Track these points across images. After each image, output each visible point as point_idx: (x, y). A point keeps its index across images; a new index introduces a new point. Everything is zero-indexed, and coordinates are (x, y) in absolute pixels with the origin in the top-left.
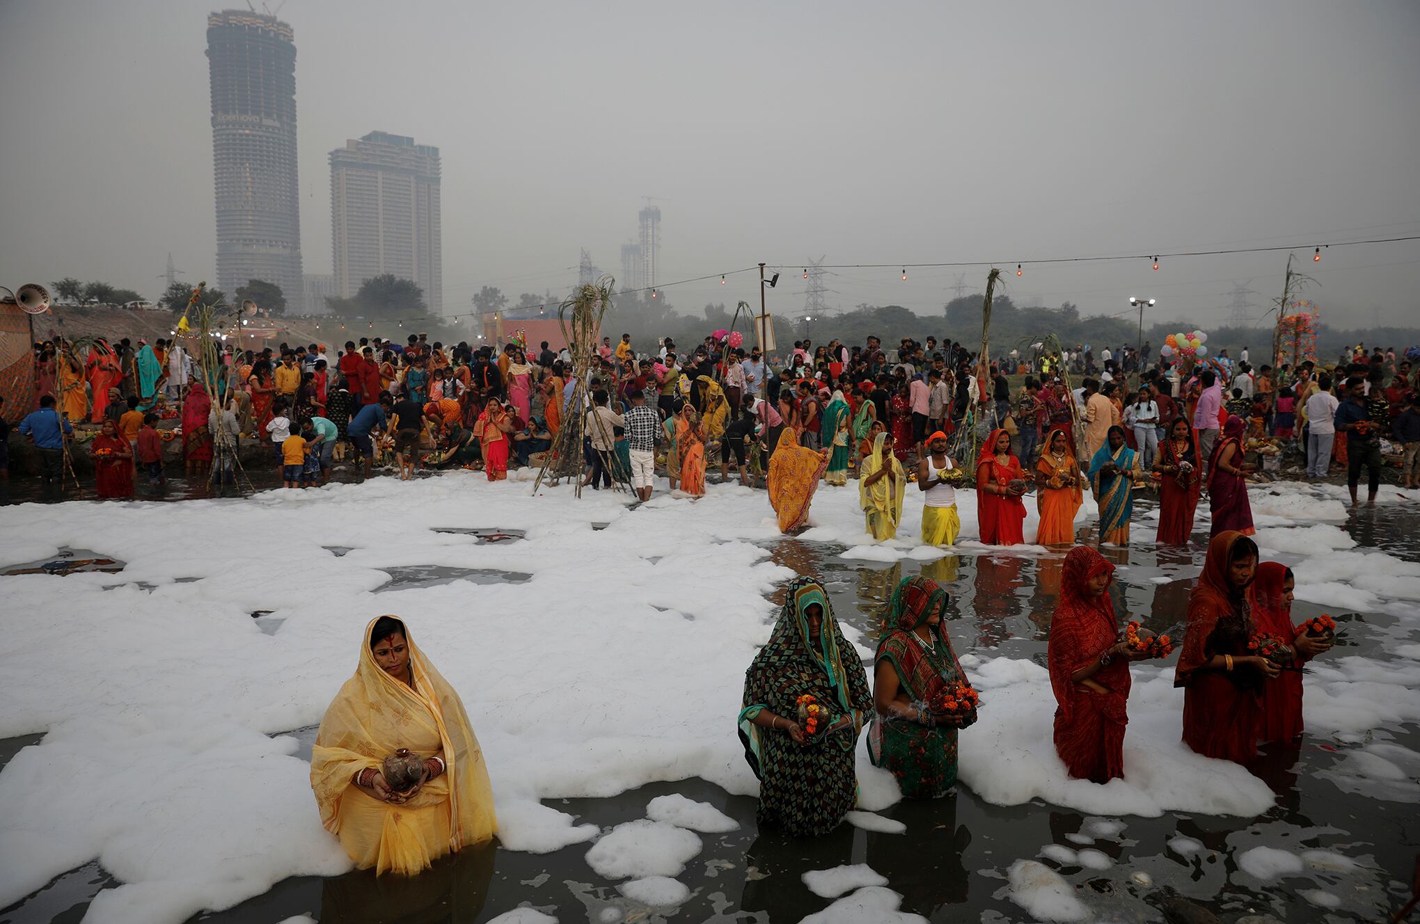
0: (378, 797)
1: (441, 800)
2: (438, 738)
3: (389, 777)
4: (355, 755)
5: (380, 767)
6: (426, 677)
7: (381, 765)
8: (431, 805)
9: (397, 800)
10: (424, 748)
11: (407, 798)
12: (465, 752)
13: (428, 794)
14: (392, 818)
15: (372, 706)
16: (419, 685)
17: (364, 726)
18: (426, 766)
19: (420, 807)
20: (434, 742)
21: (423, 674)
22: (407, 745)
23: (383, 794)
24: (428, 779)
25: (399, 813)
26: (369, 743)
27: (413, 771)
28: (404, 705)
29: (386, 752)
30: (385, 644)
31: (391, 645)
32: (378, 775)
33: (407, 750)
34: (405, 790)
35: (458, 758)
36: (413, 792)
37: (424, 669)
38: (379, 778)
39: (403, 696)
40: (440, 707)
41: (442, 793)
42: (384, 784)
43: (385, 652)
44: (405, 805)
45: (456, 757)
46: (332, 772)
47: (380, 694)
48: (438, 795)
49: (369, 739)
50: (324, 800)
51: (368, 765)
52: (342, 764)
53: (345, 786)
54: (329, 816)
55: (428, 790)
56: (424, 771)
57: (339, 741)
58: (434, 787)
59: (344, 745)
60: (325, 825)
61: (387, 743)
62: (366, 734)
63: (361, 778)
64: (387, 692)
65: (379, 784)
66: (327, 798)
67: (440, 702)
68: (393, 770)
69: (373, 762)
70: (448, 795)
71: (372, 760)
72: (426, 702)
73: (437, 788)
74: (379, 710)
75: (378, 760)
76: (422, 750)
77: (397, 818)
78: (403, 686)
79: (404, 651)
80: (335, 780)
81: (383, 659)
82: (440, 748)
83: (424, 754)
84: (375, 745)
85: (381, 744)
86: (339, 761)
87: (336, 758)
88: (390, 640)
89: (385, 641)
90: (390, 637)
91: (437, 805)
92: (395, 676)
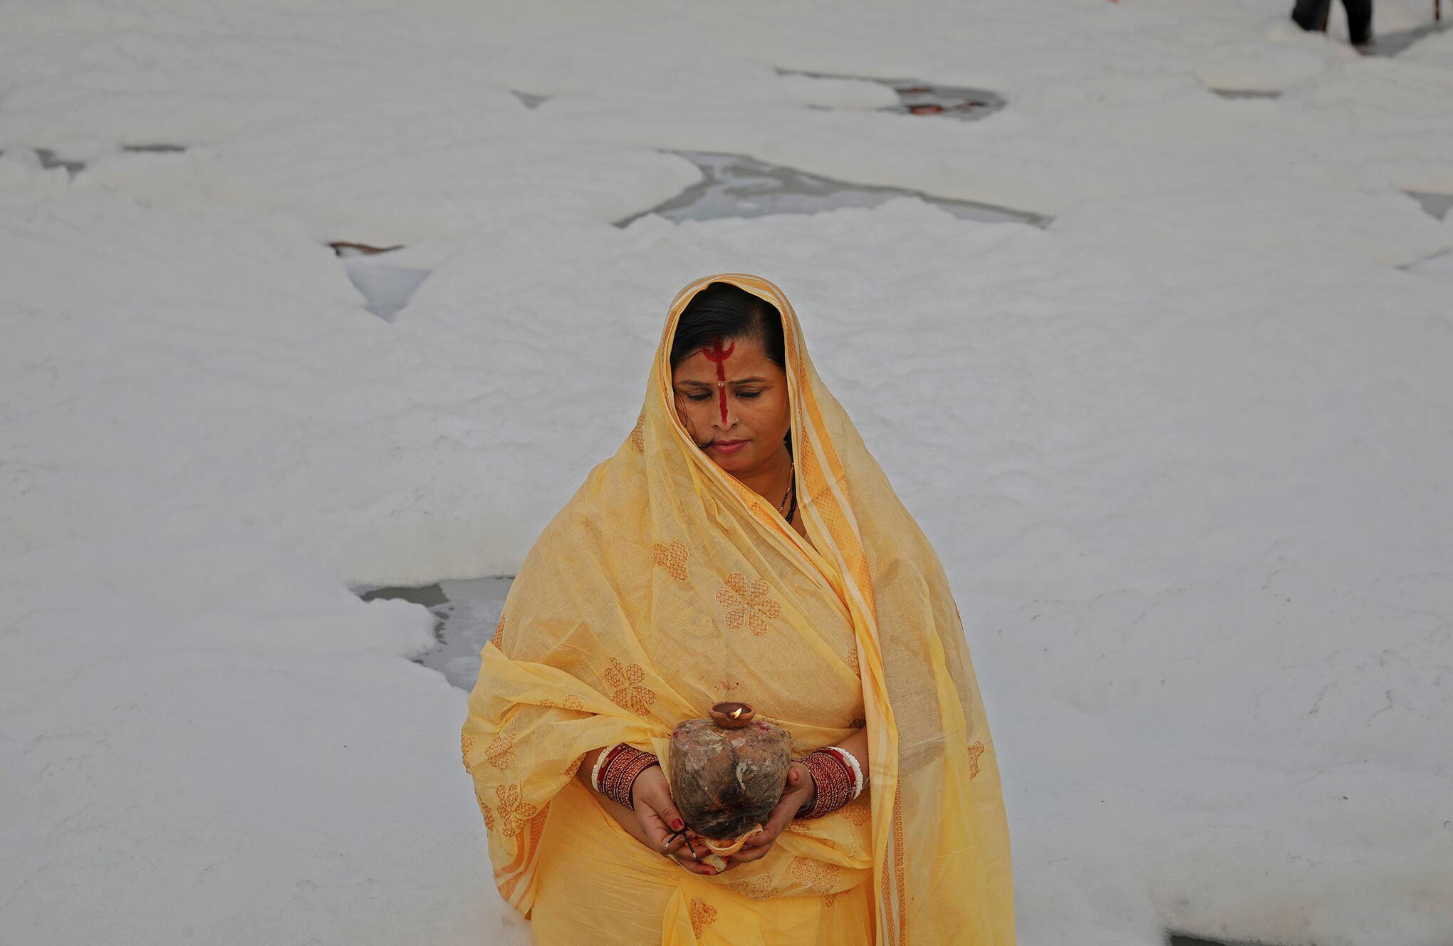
0: (643, 839)
1: (840, 883)
2: (854, 688)
3: (682, 785)
4: (591, 699)
5: (660, 749)
6: (838, 493)
7: (666, 741)
8: (810, 894)
9: (699, 861)
10: (806, 715)
11: (731, 861)
12: (936, 750)
13: (802, 859)
14: (684, 913)
15: (660, 555)
16: (810, 513)
17: (629, 615)
18: (801, 770)
19: (774, 895)
20: (842, 702)
21: (831, 481)
22: (751, 693)
23: (657, 833)
24: (805, 814)
25: (710, 902)
26: (636, 671)
27: (751, 779)
28: (763, 573)
29: (686, 706)
30: (701, 369)
31: (721, 374)
32: (651, 771)
33: (746, 709)
34: (721, 833)
35: (910, 764)
36: (750, 846)
37: (835, 465)
38: (652, 783)
39: (760, 541)
40: (873, 594)
41: (845, 862)
42: (664, 803)
43: (704, 394)
44: (725, 879)
45: (901, 761)
46: (521, 735)
47: (690, 522)
48: (834, 867)
49: (639, 657)
50: (495, 814)
51: (629, 738)
52: (550, 718)
53: (553, 786)
54: (509, 861)
55: (805, 846)
56: (790, 786)
57: (555, 645)
58: (823, 841)
59: (565, 664)
60: (502, 881)
61: (691, 680)
62: (631, 640)
63: (602, 771)
64: (711, 518)
65: (650, 802)
66: (503, 810)
67: (875, 575)
68: (692, 765)
69: (645, 731)
70: (870, 872)
71: (642, 722)
72: (829, 572)
73: (832, 845)
74: (678, 573)
75: (658, 728)
76: (799, 718)
77: (701, 915)
78: (766, 514)
79: (767, 402)
80: (528, 762)
81: (697, 411)
82: (858, 723)
83: (808, 735)
84: (654, 680)
85: (673, 679)
86: (545, 707)
87: (535, 697)
88: (719, 356)
89: (702, 357)
90: (718, 347)
91: (830, 899)
92: (737, 473)
